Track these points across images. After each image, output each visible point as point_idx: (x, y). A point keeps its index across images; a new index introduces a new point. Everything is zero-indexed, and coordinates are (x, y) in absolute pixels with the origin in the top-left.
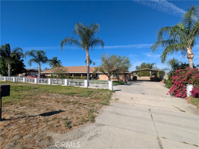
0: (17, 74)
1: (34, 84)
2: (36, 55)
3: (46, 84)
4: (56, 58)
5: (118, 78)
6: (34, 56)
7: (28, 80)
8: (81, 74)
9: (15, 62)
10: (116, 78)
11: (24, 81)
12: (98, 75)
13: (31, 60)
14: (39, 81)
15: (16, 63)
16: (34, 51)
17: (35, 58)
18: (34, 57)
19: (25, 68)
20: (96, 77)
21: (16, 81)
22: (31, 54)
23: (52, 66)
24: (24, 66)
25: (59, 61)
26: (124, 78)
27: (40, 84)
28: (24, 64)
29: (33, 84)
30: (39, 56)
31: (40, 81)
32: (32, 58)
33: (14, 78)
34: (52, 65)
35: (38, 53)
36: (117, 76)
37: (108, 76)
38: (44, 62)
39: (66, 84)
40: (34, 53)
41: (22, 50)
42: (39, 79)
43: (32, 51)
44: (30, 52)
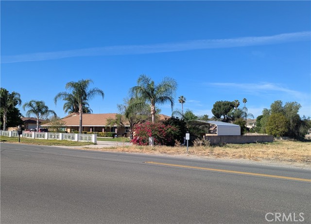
1: (32, 139)
2: (35, 105)
3: (43, 139)
6: (33, 107)
8: (101, 128)
13: (29, 111)
14: (36, 136)
16: (32, 101)
19: (21, 117)
20: (126, 134)
21: (13, 136)
22: (30, 105)
23: (69, 110)
24: (20, 114)
27: (38, 139)
28: (20, 112)
29: (30, 139)
30: (38, 106)
31: (38, 135)
32: (30, 108)
33: (10, 132)
34: (69, 108)
35: (37, 103)
38: (43, 113)
39: (60, 138)
40: (33, 103)
41: (19, 95)
42: (37, 133)
43: (31, 102)
44: (28, 103)
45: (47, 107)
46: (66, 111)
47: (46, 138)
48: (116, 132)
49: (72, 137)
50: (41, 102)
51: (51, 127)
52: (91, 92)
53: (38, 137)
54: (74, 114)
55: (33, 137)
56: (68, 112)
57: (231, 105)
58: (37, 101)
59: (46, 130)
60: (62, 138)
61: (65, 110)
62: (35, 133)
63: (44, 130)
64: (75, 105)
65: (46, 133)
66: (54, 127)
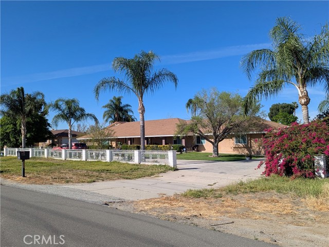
0: (35, 144)
1: (61, 160)
2: (64, 106)
3: (79, 160)
4: (119, 100)
5: (249, 148)
6: (61, 110)
7: (52, 154)
9: (32, 119)
10: (244, 147)
11: (46, 156)
12: (202, 141)
13: (56, 117)
14: (68, 155)
15: (34, 121)
16: (60, 100)
17: (63, 112)
18: (60, 112)
19: (50, 129)
20: (197, 146)
21: (34, 156)
22: (57, 106)
23: (110, 119)
24: (49, 125)
25: (128, 105)
26: (264, 147)
27: (70, 160)
28: (49, 122)
29: (59, 160)
30: (69, 108)
31: (70, 154)
32: (57, 112)
33: (30, 150)
35: (67, 103)
36: (245, 142)
37: (211, 142)
38: (77, 119)
39: (108, 159)
40: (60, 103)
41: (43, 96)
42: (69, 151)
43: (57, 101)
44: (54, 103)
45: (82, 110)
46: (107, 120)
47: (84, 159)
48: (184, 144)
49: (129, 157)
50: (73, 101)
51: (90, 141)
52: (157, 76)
53: (70, 157)
54: (117, 124)
55: (63, 158)
56: (108, 122)
57: (291, 108)
58: (67, 99)
59: (82, 146)
60: (111, 158)
61: (105, 119)
62: (66, 151)
63: (81, 144)
64: (117, 113)
65: (84, 151)
66: (97, 140)
